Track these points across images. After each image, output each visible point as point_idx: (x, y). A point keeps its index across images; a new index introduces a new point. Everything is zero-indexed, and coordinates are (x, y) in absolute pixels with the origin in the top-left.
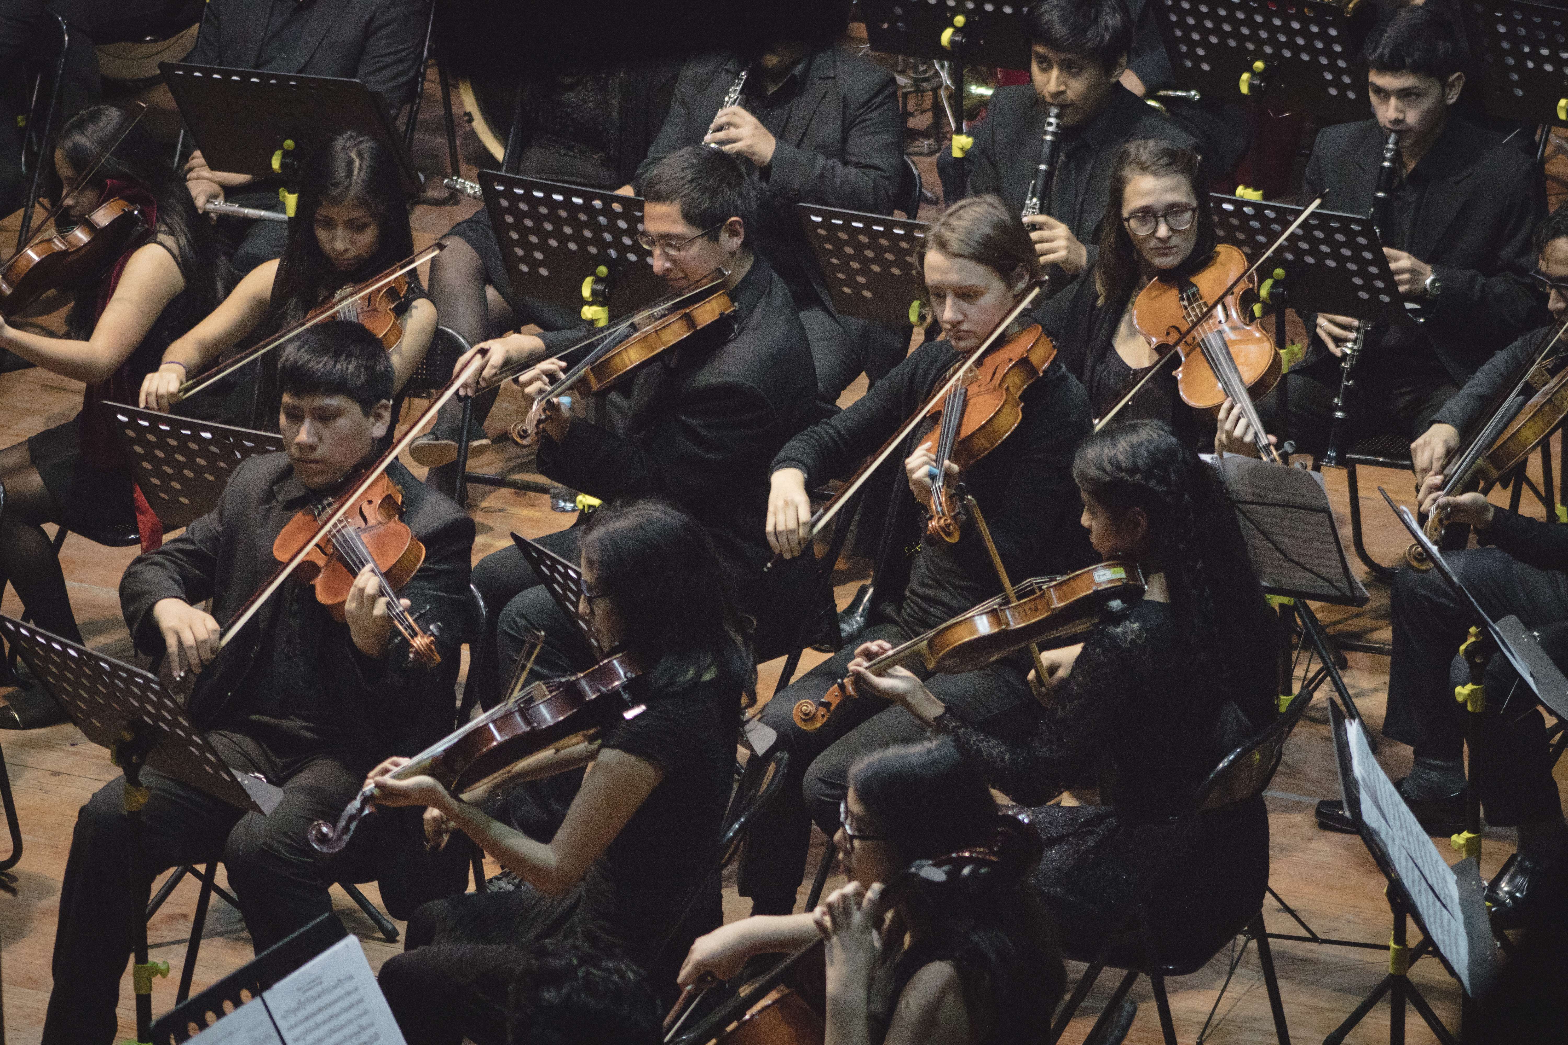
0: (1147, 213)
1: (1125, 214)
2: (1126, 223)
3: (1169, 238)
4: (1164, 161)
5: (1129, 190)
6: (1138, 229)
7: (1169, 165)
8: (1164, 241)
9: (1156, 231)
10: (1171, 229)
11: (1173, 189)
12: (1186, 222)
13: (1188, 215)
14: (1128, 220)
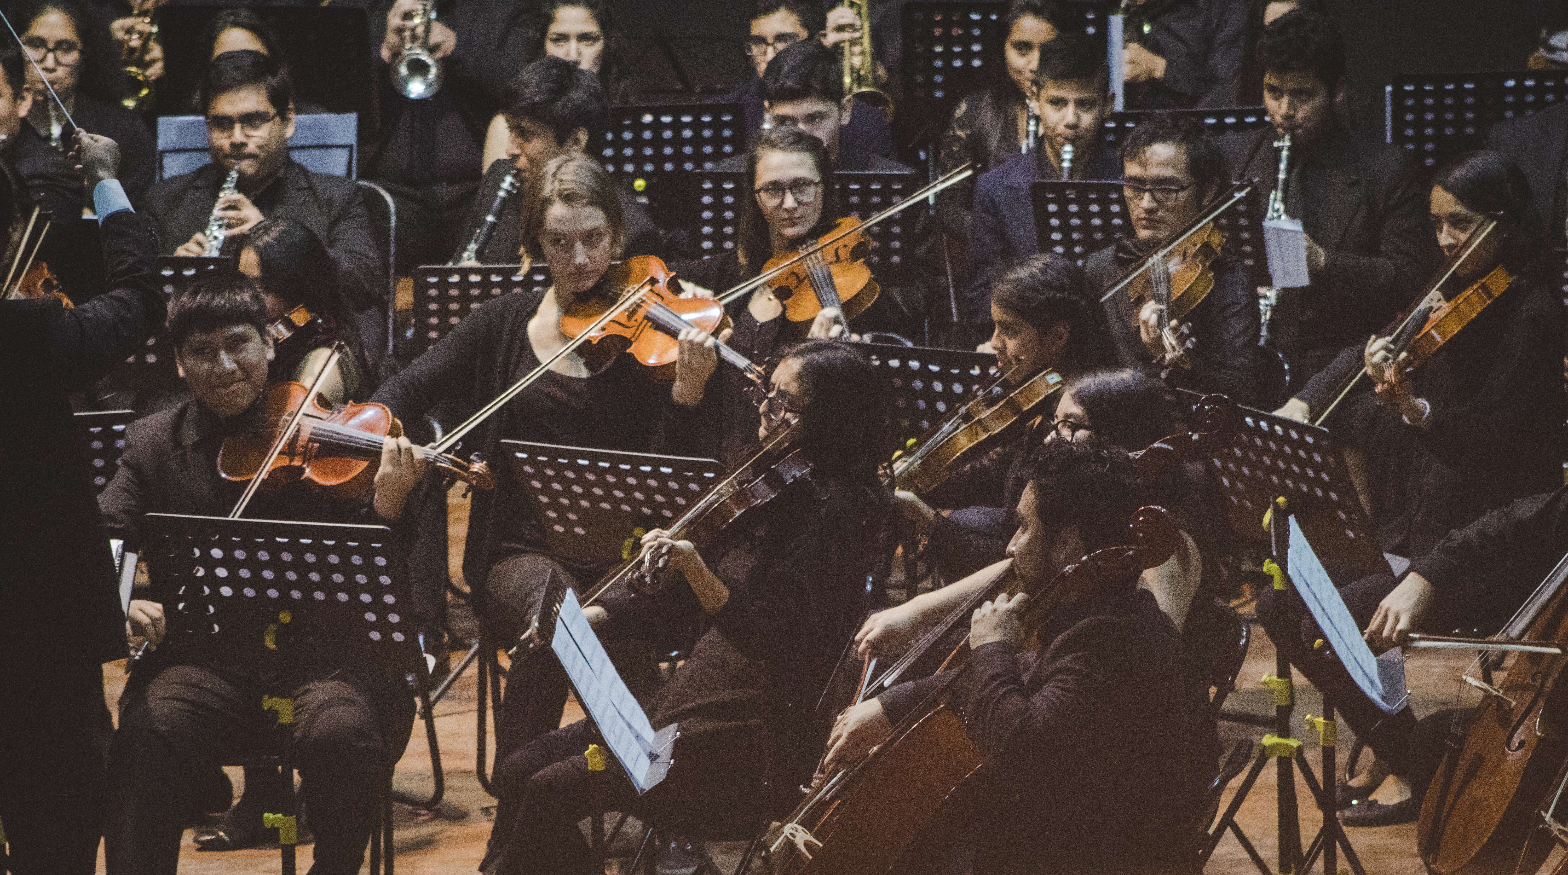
0: (777, 188)
1: (757, 187)
2: (757, 196)
3: (795, 209)
4: (792, 139)
5: (761, 167)
6: (768, 201)
7: (793, 143)
8: (791, 211)
9: (782, 202)
10: (797, 200)
11: (801, 165)
12: (811, 195)
13: (812, 189)
14: (758, 191)
